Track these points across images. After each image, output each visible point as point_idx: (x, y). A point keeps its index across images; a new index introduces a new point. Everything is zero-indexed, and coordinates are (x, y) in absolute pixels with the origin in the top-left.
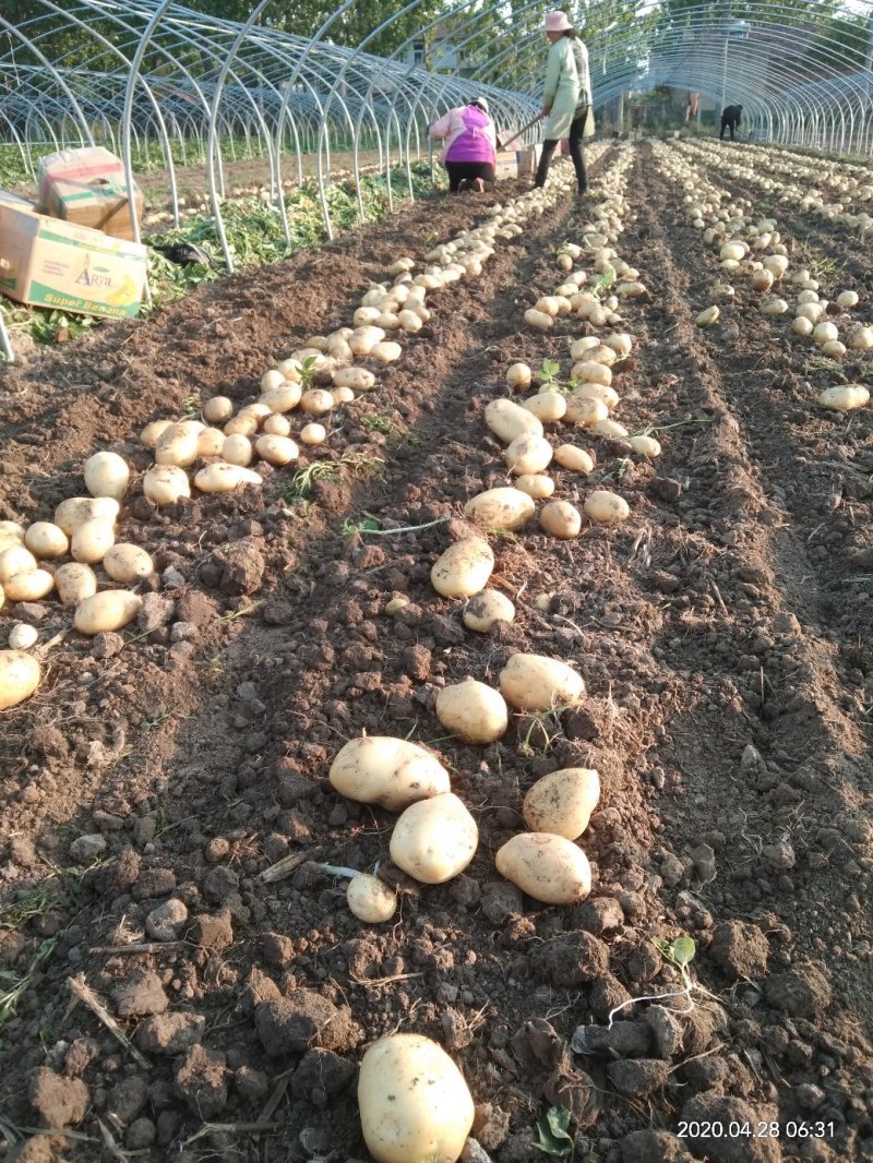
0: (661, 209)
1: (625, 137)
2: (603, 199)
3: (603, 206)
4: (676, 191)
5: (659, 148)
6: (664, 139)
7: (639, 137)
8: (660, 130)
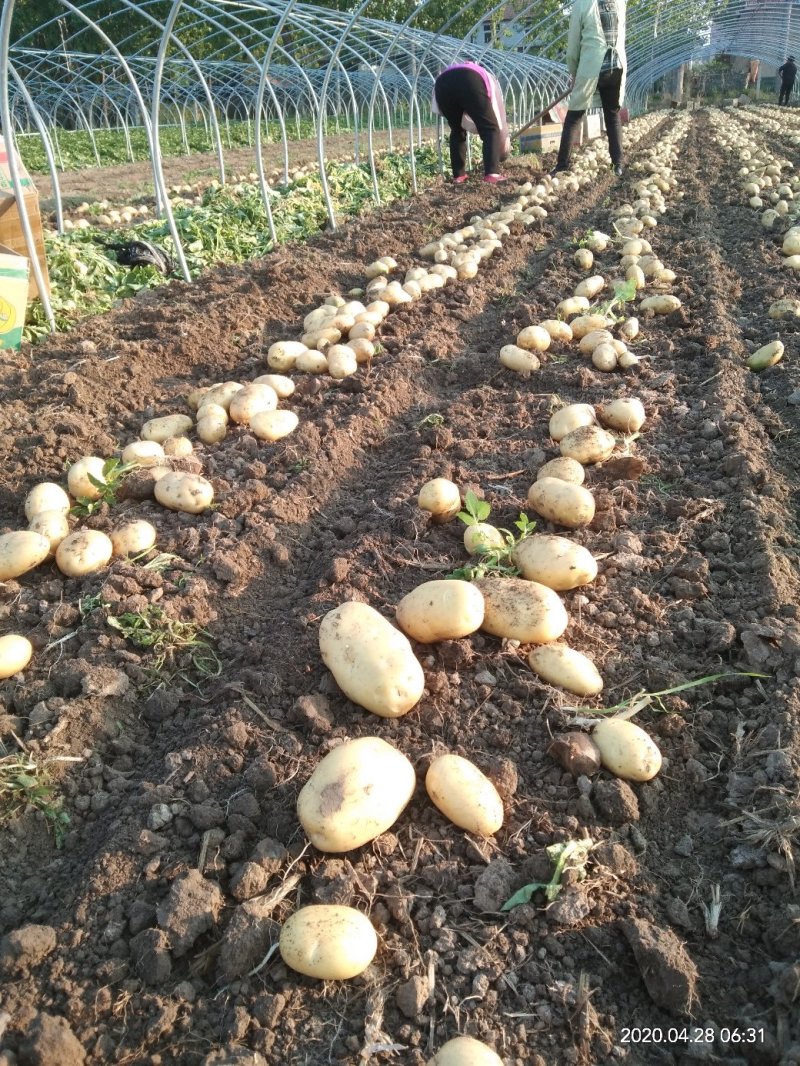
0: (712, 183)
1: (684, 107)
2: (649, 173)
3: (646, 182)
4: (731, 161)
5: (716, 116)
6: (722, 107)
7: (698, 106)
8: (718, 99)
